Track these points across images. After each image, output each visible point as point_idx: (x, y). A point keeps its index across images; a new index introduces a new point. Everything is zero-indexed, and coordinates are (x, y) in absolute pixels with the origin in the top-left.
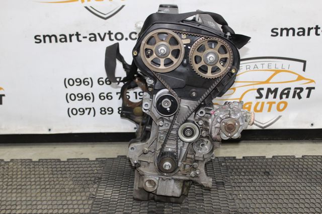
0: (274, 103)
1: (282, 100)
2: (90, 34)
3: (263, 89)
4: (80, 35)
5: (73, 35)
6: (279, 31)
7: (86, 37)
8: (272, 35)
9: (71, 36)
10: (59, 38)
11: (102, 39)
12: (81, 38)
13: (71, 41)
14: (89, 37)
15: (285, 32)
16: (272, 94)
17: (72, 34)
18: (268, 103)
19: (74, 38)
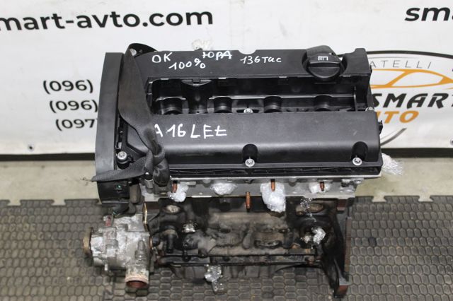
0: (397, 113)
1: (410, 109)
2: (78, 17)
3: (380, 95)
4: (60, 18)
5: (48, 18)
6: (420, 13)
7: (72, 22)
8: (407, 19)
9: (44, 20)
10: (22, 23)
11: (102, 25)
12: (62, 22)
13: (45, 27)
14: (76, 21)
15: (431, 14)
16: (394, 101)
17: (45, 17)
18: (386, 113)
19: (51, 23)
